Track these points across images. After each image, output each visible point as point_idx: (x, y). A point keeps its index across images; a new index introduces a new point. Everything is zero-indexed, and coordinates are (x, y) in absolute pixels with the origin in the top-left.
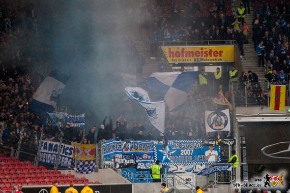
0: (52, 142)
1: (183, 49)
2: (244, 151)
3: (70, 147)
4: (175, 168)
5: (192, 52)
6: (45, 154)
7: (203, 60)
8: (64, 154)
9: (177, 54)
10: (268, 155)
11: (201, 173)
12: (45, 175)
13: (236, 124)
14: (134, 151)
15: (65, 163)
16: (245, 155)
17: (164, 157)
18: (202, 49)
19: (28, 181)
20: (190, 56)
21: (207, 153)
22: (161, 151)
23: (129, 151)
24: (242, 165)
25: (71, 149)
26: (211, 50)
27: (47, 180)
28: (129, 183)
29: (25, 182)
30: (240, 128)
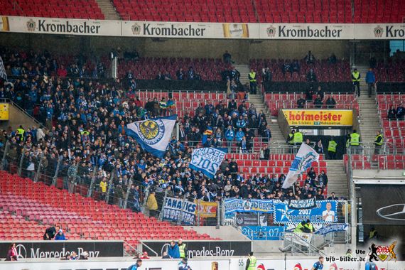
0: (176, 199)
1: (303, 112)
2: (360, 212)
3: (193, 204)
4: (293, 227)
5: (312, 116)
6: (169, 210)
7: (322, 123)
8: (187, 211)
9: (298, 117)
10: (383, 217)
11: (318, 232)
12: (169, 230)
13: (353, 187)
14: (254, 209)
15: (188, 219)
16: (361, 215)
17: (283, 216)
18: (321, 113)
19: (152, 235)
20: (309, 119)
21: (324, 213)
22: (280, 210)
23: (249, 209)
24: (358, 226)
25: (195, 206)
26: (330, 115)
27: (170, 235)
28: (248, 240)
29: (150, 237)
30: (356, 190)
